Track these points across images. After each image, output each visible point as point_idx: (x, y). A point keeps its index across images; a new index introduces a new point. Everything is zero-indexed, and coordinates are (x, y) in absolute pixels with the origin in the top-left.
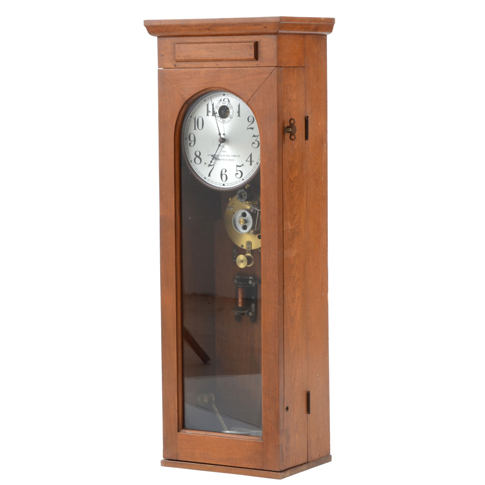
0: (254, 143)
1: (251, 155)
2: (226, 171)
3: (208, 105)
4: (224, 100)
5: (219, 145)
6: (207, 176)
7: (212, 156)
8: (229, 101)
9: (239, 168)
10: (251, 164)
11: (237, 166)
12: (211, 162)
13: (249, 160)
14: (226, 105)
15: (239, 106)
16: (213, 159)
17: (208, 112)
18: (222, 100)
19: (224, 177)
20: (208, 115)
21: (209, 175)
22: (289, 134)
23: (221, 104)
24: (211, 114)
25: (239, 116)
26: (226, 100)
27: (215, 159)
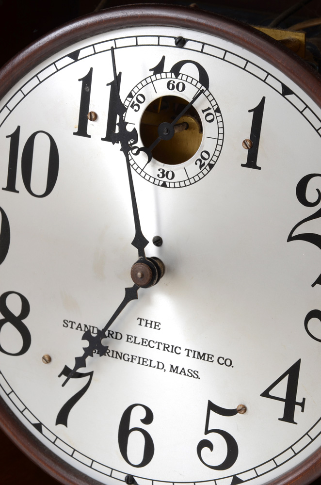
1: (293, 373)
2: (149, 418)
3: (87, 81)
4: (176, 69)
5: (131, 294)
6: (49, 419)
7: (87, 336)
8: (204, 79)
9: (216, 420)
10: (288, 416)
11: (212, 407)
12: (80, 362)
13: (281, 390)
14: (188, 95)
15: (258, 112)
16: (88, 352)
17: (85, 115)
18: (168, 67)
19: (136, 442)
20: (82, 131)
21: (62, 418)
23: (160, 89)
24: (98, 128)
25: (251, 162)
26: (191, 71)
27: (103, 351)
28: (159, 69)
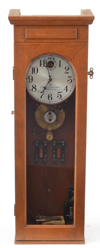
0: (69, 80)
1: (67, 87)
2: (51, 95)
3: (41, 61)
4: (51, 58)
5: (49, 82)
6: (39, 98)
7: (44, 88)
8: (54, 59)
9: (59, 94)
10: (67, 91)
11: (58, 92)
12: (44, 91)
13: (66, 89)
14: (52, 60)
15: (60, 61)
16: (44, 89)
17: (41, 64)
18: (50, 58)
19: (50, 98)
20: (41, 66)
21: (41, 97)
22: (89, 76)
23: (49, 60)
24: (42, 65)
25: (60, 66)
26: (52, 58)
27: (46, 89)
28: (49, 58)
